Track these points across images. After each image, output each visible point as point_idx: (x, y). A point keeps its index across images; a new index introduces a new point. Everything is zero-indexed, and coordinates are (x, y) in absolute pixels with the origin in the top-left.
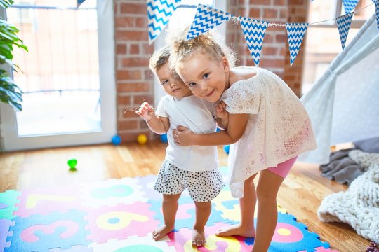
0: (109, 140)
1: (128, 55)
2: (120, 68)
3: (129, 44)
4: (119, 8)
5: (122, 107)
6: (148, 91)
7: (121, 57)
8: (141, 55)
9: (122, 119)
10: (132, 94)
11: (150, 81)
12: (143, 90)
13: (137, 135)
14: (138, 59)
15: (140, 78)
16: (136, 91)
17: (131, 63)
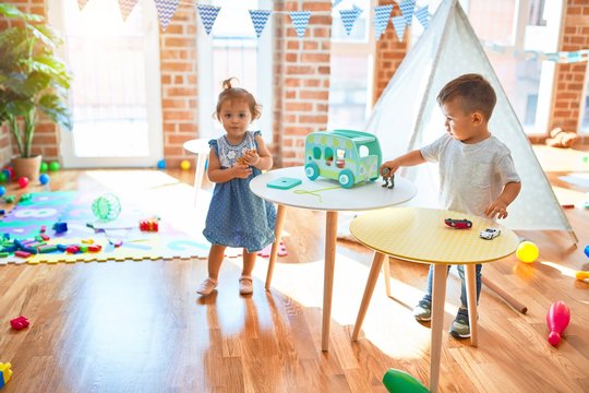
0: (155, 163)
1: (173, 85)
2: (166, 97)
3: (173, 75)
4: (164, 42)
5: (168, 134)
6: (192, 119)
7: (166, 86)
8: (186, 85)
9: (168, 145)
10: (177, 122)
11: (195, 110)
12: (188, 119)
13: (180, 161)
14: (182, 89)
15: (184, 107)
16: (182, 118)
17: (176, 92)
